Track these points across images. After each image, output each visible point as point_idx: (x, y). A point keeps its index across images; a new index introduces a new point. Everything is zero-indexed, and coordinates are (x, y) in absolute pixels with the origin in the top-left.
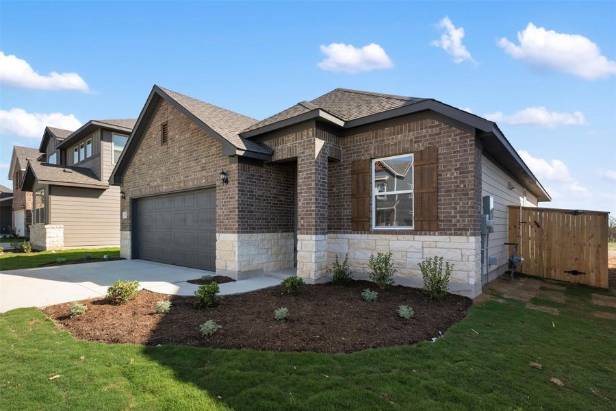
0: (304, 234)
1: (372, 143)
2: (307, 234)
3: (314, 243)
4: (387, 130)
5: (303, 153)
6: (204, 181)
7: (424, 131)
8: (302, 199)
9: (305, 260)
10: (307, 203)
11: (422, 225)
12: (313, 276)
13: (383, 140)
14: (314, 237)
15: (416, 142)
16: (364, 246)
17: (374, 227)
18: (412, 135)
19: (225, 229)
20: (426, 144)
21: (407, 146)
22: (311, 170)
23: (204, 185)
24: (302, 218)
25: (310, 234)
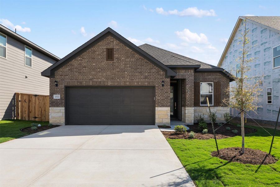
0: (189, 107)
1: (201, 77)
2: (191, 107)
3: (193, 110)
4: (206, 74)
5: (189, 78)
6: (147, 83)
7: (217, 76)
8: (188, 94)
9: (189, 117)
10: (190, 96)
11: (216, 104)
12: (193, 122)
13: (205, 77)
14: (193, 108)
15: (215, 79)
16: (198, 111)
17: (200, 105)
18: (213, 77)
19: (162, 105)
20: (218, 80)
21: (212, 80)
22: (192, 84)
23: (146, 85)
24: (188, 101)
25: (192, 107)
